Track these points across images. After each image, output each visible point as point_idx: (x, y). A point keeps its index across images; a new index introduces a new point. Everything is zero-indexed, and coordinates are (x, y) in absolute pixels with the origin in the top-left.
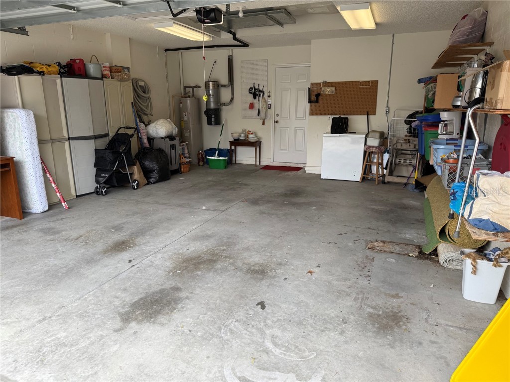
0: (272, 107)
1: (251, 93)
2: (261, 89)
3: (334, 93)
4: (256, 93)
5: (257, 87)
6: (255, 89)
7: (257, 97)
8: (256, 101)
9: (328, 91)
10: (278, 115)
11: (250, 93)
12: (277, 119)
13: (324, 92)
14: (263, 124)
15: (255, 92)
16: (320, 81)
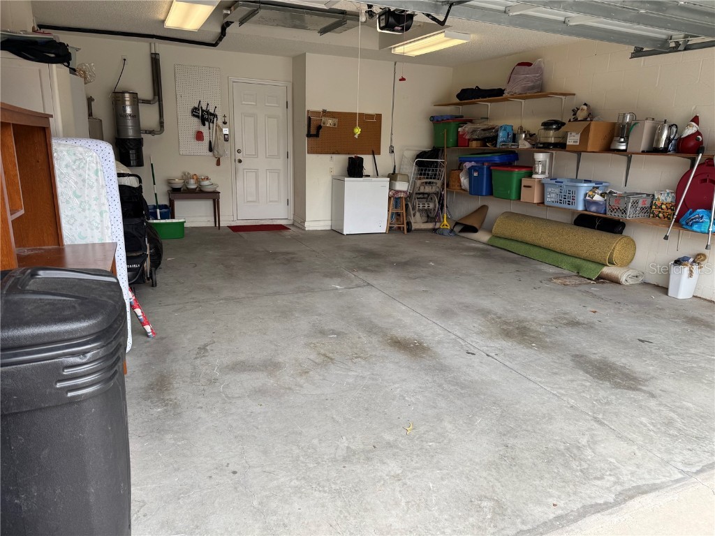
0: (231, 139)
1: (198, 117)
2: (212, 111)
3: (336, 126)
4: (204, 116)
5: (204, 108)
6: (203, 111)
7: (207, 123)
8: (205, 130)
9: (330, 122)
10: (239, 151)
11: (194, 115)
12: (239, 156)
13: (324, 124)
14: (218, 163)
15: (202, 116)
16: (319, 109)
